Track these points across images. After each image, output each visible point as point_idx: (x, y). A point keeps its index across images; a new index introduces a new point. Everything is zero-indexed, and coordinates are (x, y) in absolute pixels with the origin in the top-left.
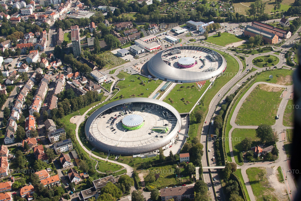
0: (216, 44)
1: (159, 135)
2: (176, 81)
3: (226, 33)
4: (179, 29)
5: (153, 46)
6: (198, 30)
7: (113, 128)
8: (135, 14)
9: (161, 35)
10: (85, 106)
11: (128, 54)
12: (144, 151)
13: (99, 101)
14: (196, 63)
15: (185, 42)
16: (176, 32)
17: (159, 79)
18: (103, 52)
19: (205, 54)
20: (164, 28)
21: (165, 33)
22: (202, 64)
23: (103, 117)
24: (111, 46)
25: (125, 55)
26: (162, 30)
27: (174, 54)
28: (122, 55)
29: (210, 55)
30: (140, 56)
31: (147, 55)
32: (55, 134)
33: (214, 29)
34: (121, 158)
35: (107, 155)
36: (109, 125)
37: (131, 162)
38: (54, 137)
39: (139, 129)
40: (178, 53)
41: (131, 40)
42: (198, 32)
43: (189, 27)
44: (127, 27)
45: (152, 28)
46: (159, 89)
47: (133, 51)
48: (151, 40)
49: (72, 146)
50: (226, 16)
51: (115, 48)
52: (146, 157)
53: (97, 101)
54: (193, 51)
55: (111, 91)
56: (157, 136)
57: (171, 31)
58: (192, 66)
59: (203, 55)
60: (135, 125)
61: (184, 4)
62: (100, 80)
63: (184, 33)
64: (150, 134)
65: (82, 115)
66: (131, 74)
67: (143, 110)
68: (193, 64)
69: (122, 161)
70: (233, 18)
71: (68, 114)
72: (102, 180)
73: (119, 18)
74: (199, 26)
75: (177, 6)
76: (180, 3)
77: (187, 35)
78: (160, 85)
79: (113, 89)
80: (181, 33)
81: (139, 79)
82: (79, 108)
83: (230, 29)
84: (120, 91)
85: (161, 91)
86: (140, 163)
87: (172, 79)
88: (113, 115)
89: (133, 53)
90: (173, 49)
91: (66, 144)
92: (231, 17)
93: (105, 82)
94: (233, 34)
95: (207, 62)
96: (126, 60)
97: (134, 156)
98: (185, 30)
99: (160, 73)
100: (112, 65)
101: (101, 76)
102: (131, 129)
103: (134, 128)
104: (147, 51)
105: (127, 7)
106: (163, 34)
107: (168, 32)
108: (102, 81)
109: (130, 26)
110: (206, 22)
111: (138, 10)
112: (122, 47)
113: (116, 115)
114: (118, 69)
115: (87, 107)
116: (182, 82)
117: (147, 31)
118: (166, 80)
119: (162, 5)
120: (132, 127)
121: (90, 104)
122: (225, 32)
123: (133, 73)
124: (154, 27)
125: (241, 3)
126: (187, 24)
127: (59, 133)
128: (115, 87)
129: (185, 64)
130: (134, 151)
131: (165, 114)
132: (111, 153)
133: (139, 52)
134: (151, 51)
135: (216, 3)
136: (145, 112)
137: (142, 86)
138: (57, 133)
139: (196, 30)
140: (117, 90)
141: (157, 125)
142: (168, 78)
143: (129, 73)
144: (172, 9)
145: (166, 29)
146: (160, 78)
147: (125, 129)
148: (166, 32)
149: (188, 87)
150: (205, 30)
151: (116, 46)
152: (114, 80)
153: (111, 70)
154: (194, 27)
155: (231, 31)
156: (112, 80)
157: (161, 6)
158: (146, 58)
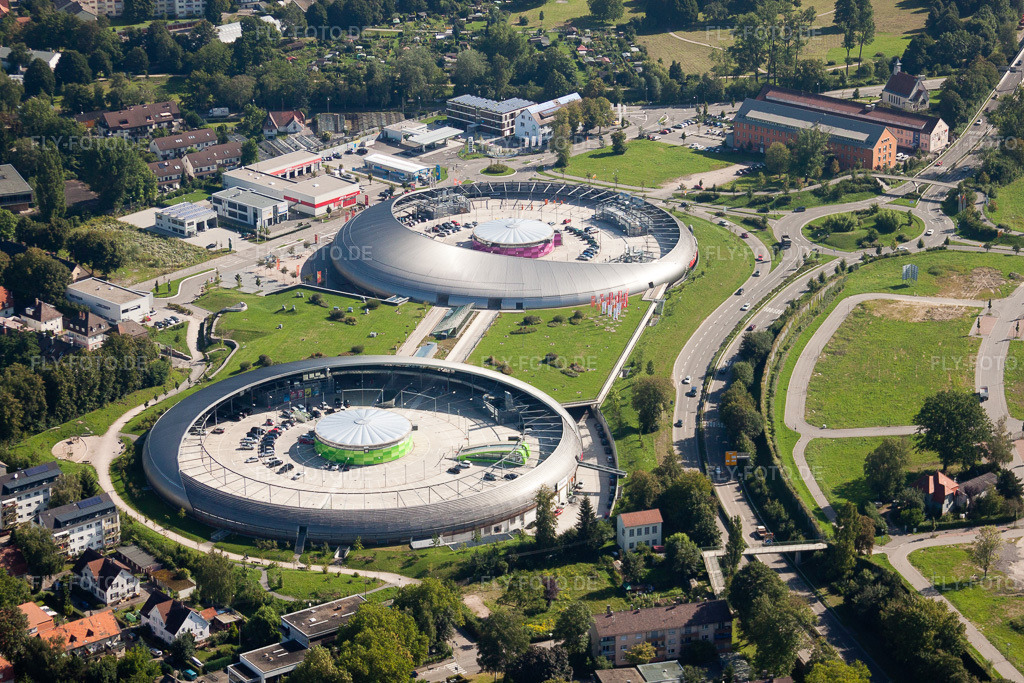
0: (616, 180)
1: (499, 473)
2: (495, 303)
3: (644, 141)
4: (419, 131)
5: (325, 191)
6: (508, 133)
7: (278, 463)
8: (164, 83)
9: (337, 156)
10: (100, 402)
11: (212, 224)
12: (458, 520)
13: (159, 384)
14: (558, 241)
15: (472, 171)
16: (403, 141)
17: (411, 300)
18: (82, 220)
19: (588, 213)
20: (344, 131)
21: (354, 145)
22: (584, 246)
23: (214, 432)
24: (119, 194)
25: (200, 227)
26: (333, 136)
27: (442, 216)
28: (187, 229)
29: (612, 209)
30: (275, 231)
31: (301, 228)
32: (22, 488)
33: (589, 126)
34: (361, 553)
35: (292, 548)
36: (254, 453)
37: (411, 565)
38: (20, 503)
39: (397, 458)
40: (457, 211)
41: (201, 177)
42: (514, 141)
43: (460, 120)
44: (159, 124)
45: (281, 129)
46: (427, 333)
47: (231, 213)
48: (300, 173)
49: (118, 524)
50: (622, 79)
51: (131, 205)
52: (475, 541)
53: (151, 385)
54: (527, 202)
55: (197, 355)
56: (489, 477)
57: (378, 140)
58: (543, 248)
59: (579, 216)
60: (379, 442)
61: (396, 41)
62: (124, 316)
63: (444, 145)
64: (454, 471)
65: (100, 432)
66: (263, 294)
67: (388, 397)
68: (547, 242)
69: (367, 562)
70: (659, 85)
71: (36, 432)
72: (323, 612)
73: (99, 92)
74: (512, 116)
75: (366, 46)
76: (376, 37)
77: (464, 155)
78: (424, 321)
79: (203, 343)
80: (431, 147)
81: (314, 301)
82: (82, 407)
83: (662, 128)
84: (241, 349)
85: (439, 337)
86: (451, 564)
87: (471, 293)
88: (257, 420)
89: (241, 222)
90: (431, 194)
91: (91, 516)
92: (649, 81)
93: (150, 324)
94: (680, 143)
95: (603, 236)
96: (211, 246)
97: (416, 544)
98: (449, 131)
99: (410, 276)
100: (151, 266)
101: (127, 299)
102: (367, 459)
103: (377, 454)
104: (300, 213)
105: (118, 51)
106: (349, 152)
107: (367, 144)
108: (136, 317)
109: (170, 122)
110: (539, 100)
111: (180, 64)
112: (166, 201)
113: (269, 423)
114: (190, 283)
115: (109, 406)
116: (519, 306)
117: (262, 144)
118: (443, 299)
119: (290, 46)
120: (371, 449)
121: (122, 393)
122: (641, 137)
123: (268, 289)
124: (291, 127)
125: (671, 34)
126: (450, 113)
127: (40, 483)
128: (212, 336)
129: (511, 242)
130: (416, 523)
131: (497, 404)
132: (308, 542)
133: (267, 214)
134: (320, 212)
135: (554, 37)
136: (397, 404)
137: (343, 325)
138: (32, 485)
139: (500, 133)
140: (226, 348)
141: (474, 442)
142: (454, 291)
143: (248, 286)
144: (347, 62)
145: (353, 134)
146: (414, 297)
147: (338, 461)
148: (358, 142)
149: (557, 320)
150: (547, 130)
151: (138, 194)
152: (189, 318)
153: (161, 280)
154: (486, 122)
155: (663, 133)
156: (181, 318)
157: (286, 51)
158: (306, 235)
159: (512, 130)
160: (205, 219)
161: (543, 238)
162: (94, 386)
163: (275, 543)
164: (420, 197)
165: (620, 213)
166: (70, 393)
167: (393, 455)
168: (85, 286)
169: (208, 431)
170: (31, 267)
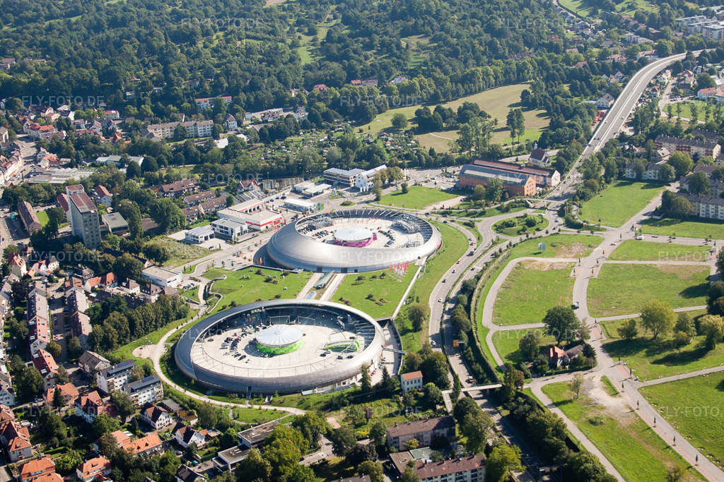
0: (403, 206)
1: (344, 355)
2: (344, 270)
3: (417, 186)
4: (310, 186)
5: (264, 218)
6: (352, 186)
7: (239, 355)
8: (192, 169)
9: (272, 201)
10: (156, 328)
11: (211, 237)
12: (324, 380)
13: (184, 317)
14: (375, 238)
15: (335, 206)
16: (303, 192)
17: (304, 270)
18: (151, 238)
19: (390, 223)
20: (275, 188)
21: (280, 195)
22: (388, 239)
23: (209, 341)
24: (168, 224)
25: (206, 238)
26: (270, 190)
27: (320, 228)
28: (200, 240)
29: (400, 221)
30: (241, 238)
31: (254, 236)
32: (116, 373)
33: (391, 180)
34: (278, 399)
35: (245, 397)
36: (228, 350)
37: (302, 403)
38: (115, 380)
39: (296, 350)
40: (327, 225)
41: (208, 214)
42: (356, 189)
43: (330, 181)
44: (188, 189)
45: (246, 189)
46: (312, 287)
47: (221, 231)
48: (254, 209)
49: (162, 389)
50: (407, 157)
51: (174, 229)
52: (333, 390)
53: (180, 318)
54: (361, 219)
55: (203, 302)
56: (340, 358)
57: (292, 191)
58: (367, 242)
59: (385, 225)
60: (287, 343)
61: (301, 143)
62: (168, 284)
63: (323, 192)
64: (323, 355)
65: (155, 343)
66: (235, 270)
67: (292, 319)
68: (370, 239)
69: (281, 403)
70: (424, 159)
71: (125, 344)
72: (258, 430)
73: (161, 175)
74: (354, 177)
75: (287, 146)
76: (292, 142)
77: (332, 197)
78: (310, 280)
79: (206, 296)
80: (316, 194)
81: (258, 273)
82: (147, 331)
83: (426, 180)
84: (223, 298)
85: (318, 288)
86: (321, 402)
87: (333, 266)
88: (229, 333)
89: (225, 235)
90: (315, 218)
91: (149, 386)
92: (420, 157)
93: (181, 287)
94: (434, 186)
95: (396, 234)
96: (211, 247)
97: (305, 393)
98: (325, 186)
99: (304, 259)
100: (183, 258)
101: (170, 276)
102: (282, 351)
103: (286, 349)
104: (253, 230)
105: (170, 155)
106: (277, 198)
107: (286, 194)
108: (174, 285)
109: (193, 188)
110: (367, 169)
111: (199, 160)
112: (191, 227)
113: (235, 334)
114: (201, 266)
115: (160, 329)
116: (356, 271)
117: (237, 196)
118: (319, 269)
119: (251, 148)
120: (283, 347)
121: (166, 323)
122: (416, 184)
123: (237, 267)
124: (250, 187)
125: (431, 134)
126: (325, 177)
127: (125, 370)
128: (210, 293)
129: (352, 239)
130: (303, 383)
131: (345, 321)
132: (252, 394)
133: (237, 230)
134: (263, 228)
135: (375, 138)
136: (297, 323)
137: (272, 284)
138: (121, 371)
139: (349, 186)
140: (216, 298)
141: (333, 341)
142: (325, 265)
143: (228, 267)
144: (278, 154)
145: (279, 189)
146: (307, 269)
147: (268, 353)
148: (282, 193)
149: (374, 277)
150: (371, 183)
151: (177, 224)
152: (200, 283)
153: (187, 266)
154: (343, 181)
155: (426, 182)
156: (196, 284)
157: (249, 151)
158: (256, 240)
159: (354, 184)
160: (208, 235)
161: (368, 237)
162: (153, 320)
163: (237, 395)
164: (310, 219)
165: (404, 223)
166: (141, 325)
167: (294, 348)
168: (150, 271)
169: (206, 340)
170: (125, 262)
